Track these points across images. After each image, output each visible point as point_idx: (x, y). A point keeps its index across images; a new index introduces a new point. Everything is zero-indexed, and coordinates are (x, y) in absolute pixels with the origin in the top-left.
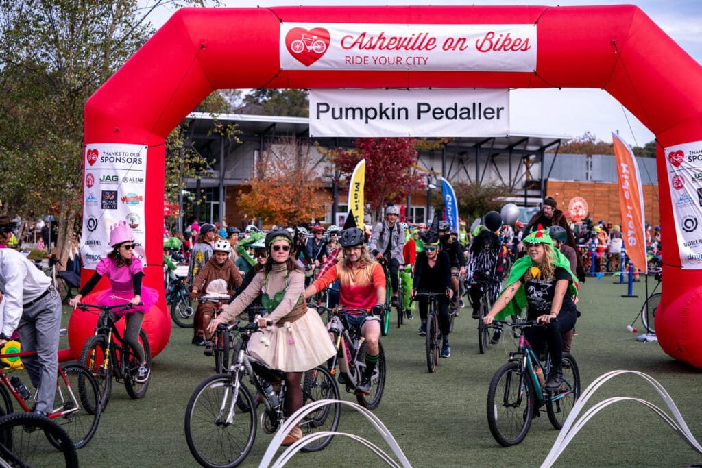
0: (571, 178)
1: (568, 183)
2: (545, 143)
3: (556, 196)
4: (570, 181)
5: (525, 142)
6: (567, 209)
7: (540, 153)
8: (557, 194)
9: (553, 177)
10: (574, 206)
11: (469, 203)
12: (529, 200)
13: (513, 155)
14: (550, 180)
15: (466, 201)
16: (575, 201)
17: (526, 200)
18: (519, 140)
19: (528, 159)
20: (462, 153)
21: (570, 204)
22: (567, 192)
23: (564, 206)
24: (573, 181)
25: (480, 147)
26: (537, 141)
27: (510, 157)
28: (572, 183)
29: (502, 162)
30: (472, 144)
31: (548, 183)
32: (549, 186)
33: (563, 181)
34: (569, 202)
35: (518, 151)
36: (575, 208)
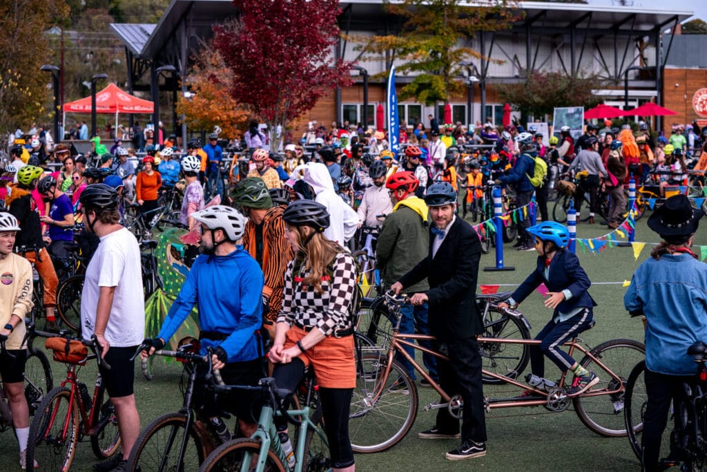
0: (695, 65)
1: (691, 71)
2: (660, 21)
3: (677, 87)
4: (694, 68)
5: (632, 20)
6: (691, 103)
7: (655, 34)
8: (677, 85)
9: (670, 64)
10: (700, 100)
11: (548, 99)
12: (631, 93)
13: (619, 36)
14: (667, 67)
15: (542, 97)
16: (700, 94)
17: (626, 93)
18: (624, 17)
19: (642, 42)
20: (556, 36)
21: (695, 96)
22: (691, 83)
23: (686, 100)
24: (697, 68)
25: (575, 28)
26: (651, 18)
27: (615, 39)
28: (696, 70)
29: (607, 46)
30: (565, 24)
31: (665, 71)
32: (666, 75)
33: (685, 68)
34: (693, 94)
35: (625, 32)
36: (701, 102)
